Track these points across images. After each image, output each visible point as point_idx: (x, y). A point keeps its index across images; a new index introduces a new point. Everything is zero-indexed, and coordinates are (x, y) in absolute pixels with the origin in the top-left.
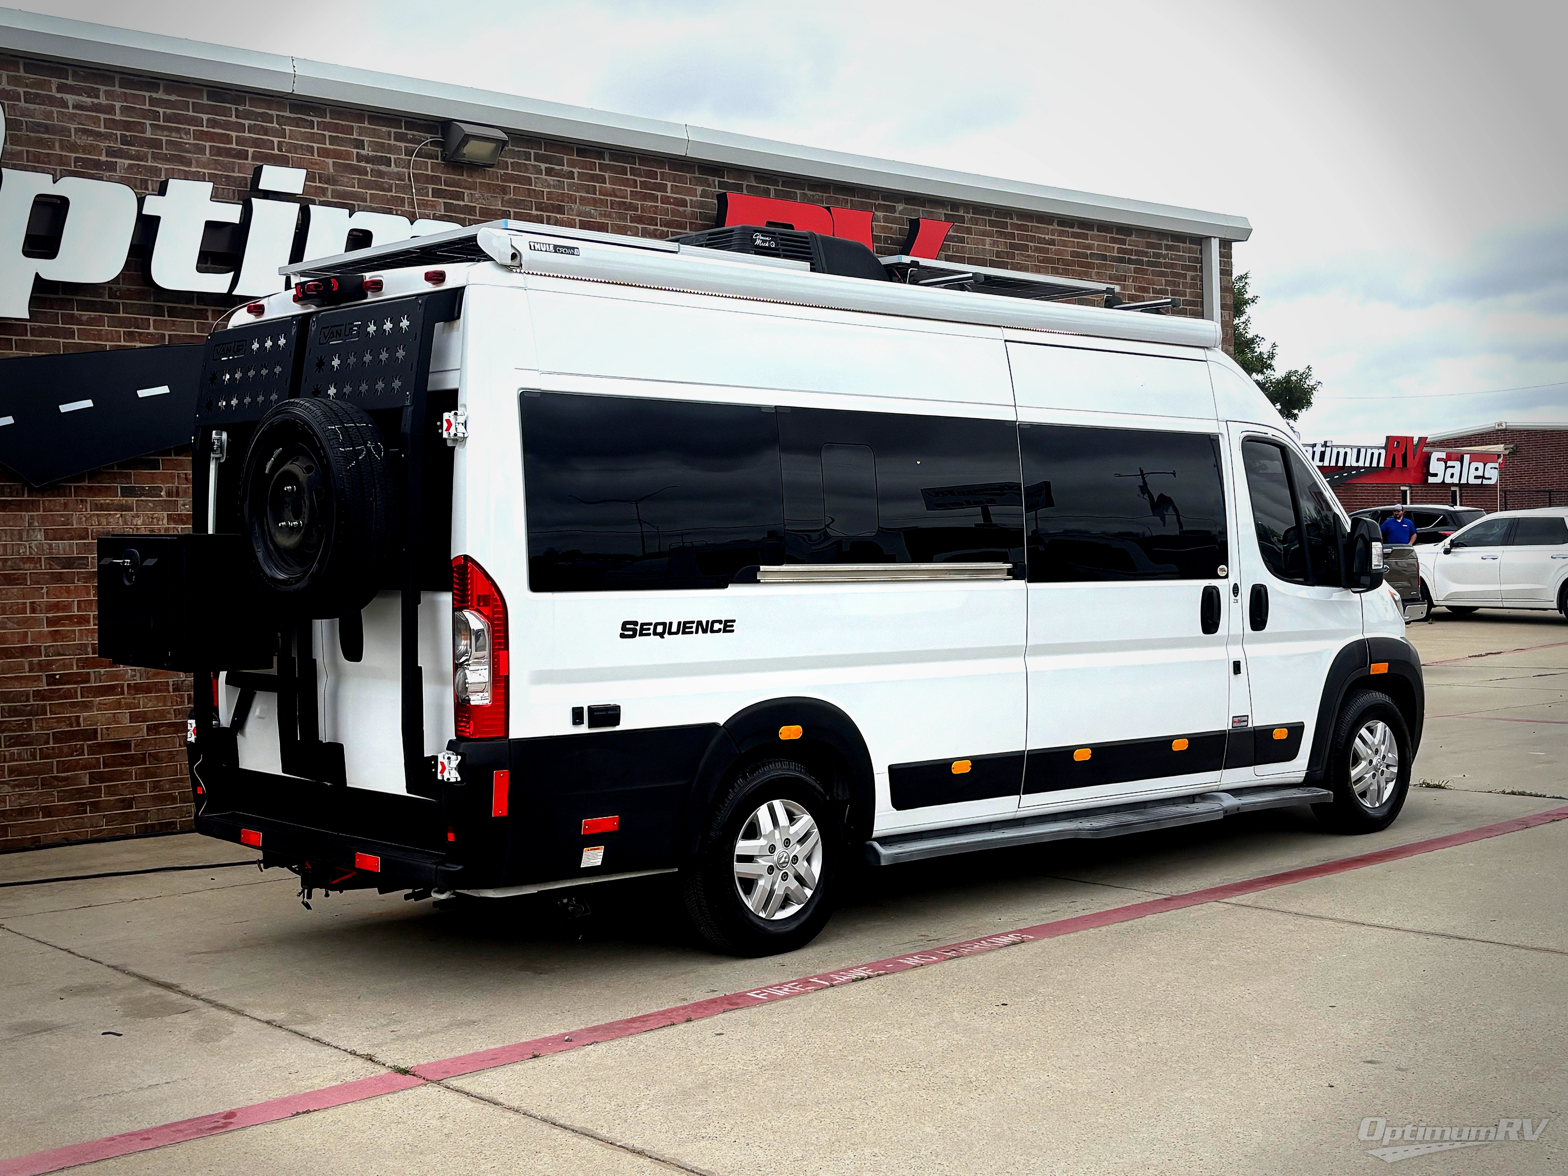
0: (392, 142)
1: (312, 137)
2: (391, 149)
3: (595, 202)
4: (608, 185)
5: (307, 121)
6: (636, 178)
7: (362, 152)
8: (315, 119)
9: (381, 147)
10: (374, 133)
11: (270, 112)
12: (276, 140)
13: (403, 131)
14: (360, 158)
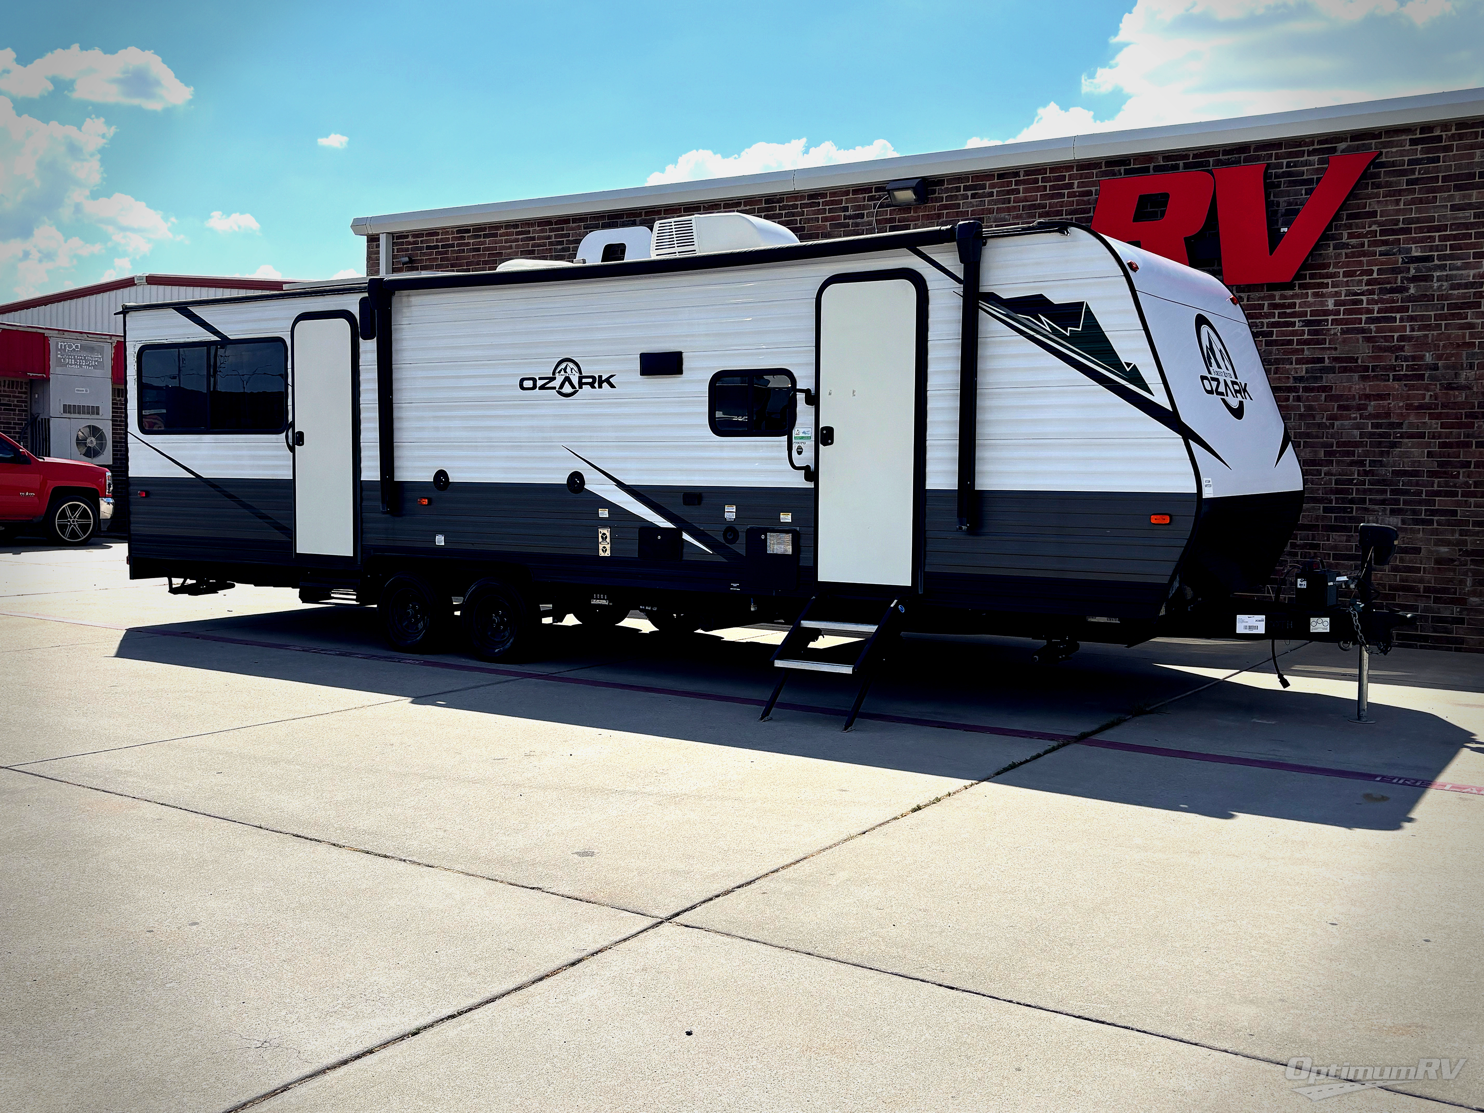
0: (866, 203)
1: (818, 212)
2: (864, 207)
3: (1009, 209)
4: (1021, 195)
5: (816, 202)
6: (1045, 184)
7: (847, 213)
8: (821, 201)
9: (859, 208)
10: (855, 200)
11: (796, 203)
12: (798, 218)
13: (874, 194)
14: (845, 217)
